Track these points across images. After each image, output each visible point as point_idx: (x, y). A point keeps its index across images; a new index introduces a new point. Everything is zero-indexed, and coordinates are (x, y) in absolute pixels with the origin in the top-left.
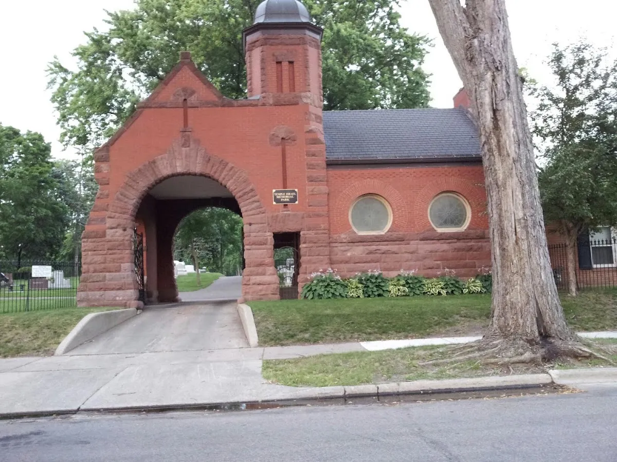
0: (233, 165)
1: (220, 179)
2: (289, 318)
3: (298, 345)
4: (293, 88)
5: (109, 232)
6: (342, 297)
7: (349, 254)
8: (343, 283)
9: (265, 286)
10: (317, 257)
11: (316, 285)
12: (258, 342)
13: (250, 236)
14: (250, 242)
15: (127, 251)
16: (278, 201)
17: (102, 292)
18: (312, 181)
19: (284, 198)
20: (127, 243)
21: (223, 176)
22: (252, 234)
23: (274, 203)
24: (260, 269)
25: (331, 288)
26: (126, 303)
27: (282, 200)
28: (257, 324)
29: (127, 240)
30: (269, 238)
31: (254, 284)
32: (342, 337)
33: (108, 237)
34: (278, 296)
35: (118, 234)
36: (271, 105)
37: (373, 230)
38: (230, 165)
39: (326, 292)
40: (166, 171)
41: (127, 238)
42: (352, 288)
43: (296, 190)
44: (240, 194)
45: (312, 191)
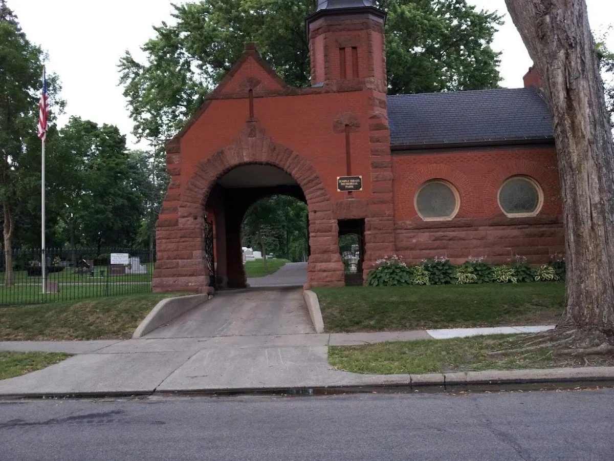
0: (297, 153)
1: (285, 168)
2: (354, 305)
3: (364, 332)
4: (356, 73)
5: (181, 221)
6: (408, 284)
7: (414, 241)
8: (409, 270)
9: (330, 273)
10: (382, 244)
11: (381, 272)
12: (324, 328)
13: (315, 223)
14: (315, 230)
15: (199, 239)
16: (342, 188)
17: (175, 279)
18: (376, 167)
19: (349, 185)
20: (198, 230)
21: (288, 164)
22: (317, 222)
23: (339, 190)
24: (325, 256)
25: (397, 275)
26: (198, 288)
27: (346, 187)
28: (323, 310)
29: (198, 228)
30: (334, 225)
31: (319, 271)
32: (408, 324)
33: (181, 226)
34: (343, 283)
35: (189, 222)
36: (334, 92)
37: (440, 216)
38: (295, 153)
39: (391, 279)
40: (234, 161)
41: (198, 226)
42: (418, 275)
43: (361, 177)
44: (305, 182)
45: (376, 178)
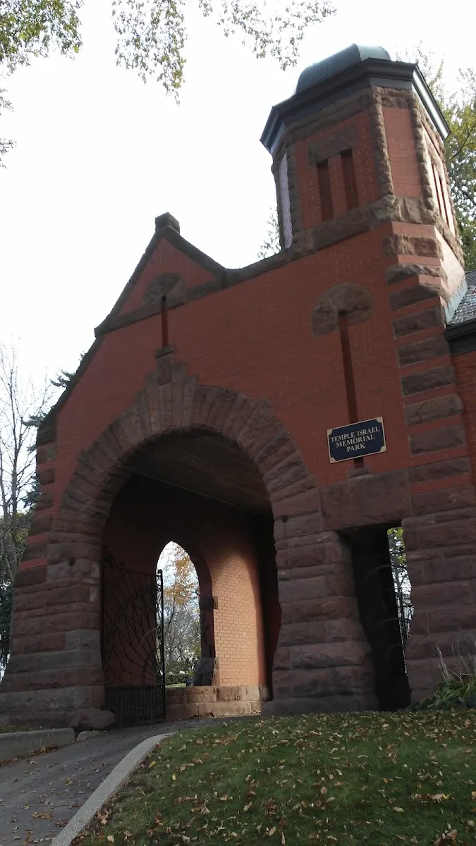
0: (245, 396)
1: (225, 431)
5: (52, 569)
13: (286, 546)
14: (286, 562)
16: (339, 453)
17: (31, 693)
18: (414, 390)
19: (354, 445)
21: (229, 422)
22: (291, 542)
23: (332, 460)
24: (313, 628)
27: (348, 448)
29: (77, 583)
30: (331, 544)
33: (49, 581)
35: (62, 573)
38: (242, 396)
40: (136, 437)
41: (75, 579)
43: (380, 420)
44: (262, 453)
45: (417, 414)
